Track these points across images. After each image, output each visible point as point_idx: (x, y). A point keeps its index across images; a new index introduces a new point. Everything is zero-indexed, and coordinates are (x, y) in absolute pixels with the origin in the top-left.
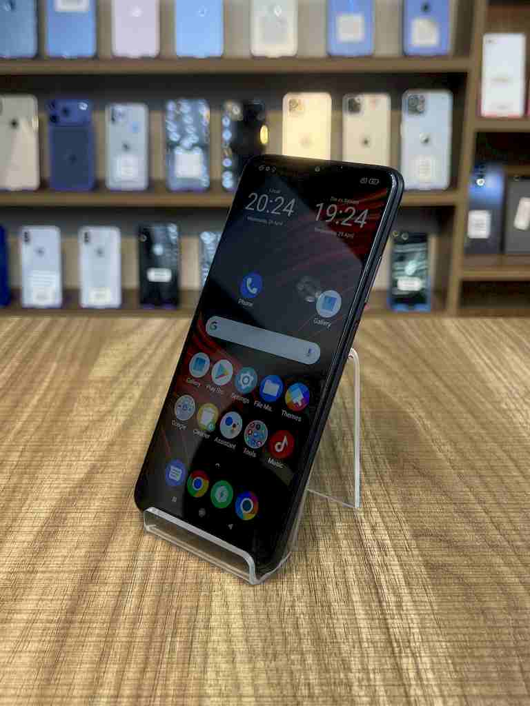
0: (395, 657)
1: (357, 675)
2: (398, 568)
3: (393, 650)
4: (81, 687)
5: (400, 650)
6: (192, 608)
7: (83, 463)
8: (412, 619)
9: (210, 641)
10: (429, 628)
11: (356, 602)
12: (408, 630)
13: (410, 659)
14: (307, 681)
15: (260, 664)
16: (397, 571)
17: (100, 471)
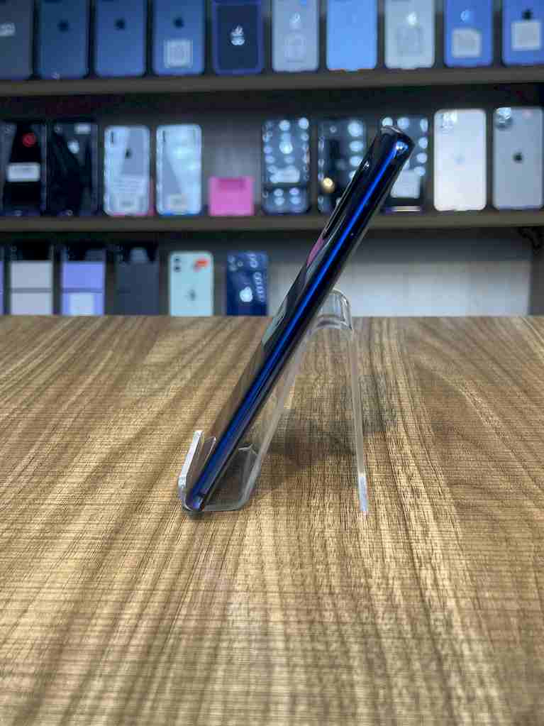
0: (415, 569)
1: (377, 580)
2: (429, 507)
3: (414, 566)
4: (120, 583)
5: (421, 564)
6: (228, 531)
7: (132, 427)
8: (436, 543)
9: (243, 554)
10: (451, 550)
11: (384, 530)
12: (431, 551)
13: (429, 571)
14: (329, 584)
15: (287, 571)
16: (427, 509)
17: (149, 433)
